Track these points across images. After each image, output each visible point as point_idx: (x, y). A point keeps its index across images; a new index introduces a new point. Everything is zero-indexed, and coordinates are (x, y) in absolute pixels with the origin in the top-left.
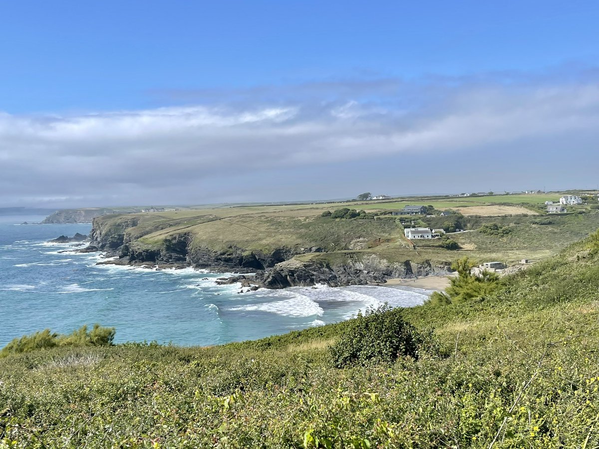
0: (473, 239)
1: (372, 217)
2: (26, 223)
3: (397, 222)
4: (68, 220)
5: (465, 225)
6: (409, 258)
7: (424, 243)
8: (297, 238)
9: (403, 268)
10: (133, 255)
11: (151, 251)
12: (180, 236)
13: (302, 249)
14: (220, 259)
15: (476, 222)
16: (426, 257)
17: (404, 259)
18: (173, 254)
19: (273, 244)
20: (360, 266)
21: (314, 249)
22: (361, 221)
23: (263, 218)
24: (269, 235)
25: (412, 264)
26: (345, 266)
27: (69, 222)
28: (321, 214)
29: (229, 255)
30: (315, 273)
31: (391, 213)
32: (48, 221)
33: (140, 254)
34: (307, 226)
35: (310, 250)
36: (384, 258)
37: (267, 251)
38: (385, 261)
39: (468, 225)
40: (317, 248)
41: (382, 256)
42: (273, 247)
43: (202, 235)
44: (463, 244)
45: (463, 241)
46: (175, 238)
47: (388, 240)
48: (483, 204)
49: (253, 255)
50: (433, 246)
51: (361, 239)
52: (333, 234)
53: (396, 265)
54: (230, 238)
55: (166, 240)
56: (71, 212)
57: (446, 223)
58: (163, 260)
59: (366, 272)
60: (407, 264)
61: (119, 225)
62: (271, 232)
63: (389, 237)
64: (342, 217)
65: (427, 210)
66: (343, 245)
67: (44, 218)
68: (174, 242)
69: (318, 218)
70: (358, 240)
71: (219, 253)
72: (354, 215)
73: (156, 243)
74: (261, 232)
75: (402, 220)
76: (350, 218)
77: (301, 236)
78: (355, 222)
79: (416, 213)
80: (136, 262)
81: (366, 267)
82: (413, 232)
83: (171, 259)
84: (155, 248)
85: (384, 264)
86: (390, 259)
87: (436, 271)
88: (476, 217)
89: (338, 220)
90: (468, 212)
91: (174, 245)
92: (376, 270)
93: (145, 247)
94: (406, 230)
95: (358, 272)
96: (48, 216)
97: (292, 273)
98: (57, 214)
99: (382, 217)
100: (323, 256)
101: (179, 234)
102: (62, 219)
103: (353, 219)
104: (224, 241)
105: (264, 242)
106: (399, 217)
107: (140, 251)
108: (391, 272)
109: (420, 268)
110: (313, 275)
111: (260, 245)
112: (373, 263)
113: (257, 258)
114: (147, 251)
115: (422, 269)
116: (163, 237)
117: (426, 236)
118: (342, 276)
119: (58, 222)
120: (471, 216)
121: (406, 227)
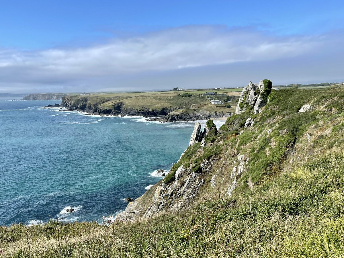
0: (234, 104)
1: (196, 96)
2: (14, 100)
3: (207, 98)
4: (34, 98)
5: (230, 99)
6: (216, 111)
7: (219, 106)
8: (170, 104)
9: (215, 114)
10: (100, 111)
11: (108, 110)
12: (118, 104)
13: (173, 108)
14: (139, 112)
15: (234, 98)
16: (222, 110)
17: (214, 111)
18: (117, 111)
19: (161, 106)
20: (199, 114)
21: (177, 108)
22: (193, 98)
23: (151, 97)
24: (158, 103)
25: (217, 113)
26: (194, 114)
27: (35, 100)
28: (176, 95)
29: (143, 111)
30: (185, 116)
31: (202, 95)
32: (25, 99)
33: (104, 111)
34: (172, 100)
35: (176, 108)
36: (207, 111)
37: (159, 109)
38: (208, 112)
39: (231, 99)
40: (178, 108)
41: (207, 110)
42: (161, 108)
43: (128, 103)
44: (232, 106)
45: (231, 105)
46: (116, 105)
47: (205, 105)
48: (232, 92)
49: (153, 111)
50: (222, 106)
51: (195, 104)
52: (184, 103)
53: (212, 113)
54: (141, 104)
55: (113, 105)
56: (35, 95)
57: (224, 98)
58: (113, 113)
59: (202, 116)
60: (216, 113)
61: (79, 100)
62: (158, 102)
63: (205, 104)
64: (185, 96)
65: (215, 94)
66: (188, 106)
67: (22, 98)
68: (116, 106)
69: (175, 97)
70: (194, 105)
71: (139, 110)
72: (190, 96)
73: (109, 106)
74: (154, 102)
75: (208, 97)
76: (188, 97)
77: (171, 104)
78: (191, 98)
79: (211, 95)
80: (102, 114)
81: (201, 114)
82: (214, 102)
83: (116, 112)
84: (109, 109)
85: (208, 113)
86: (210, 111)
87: (226, 115)
88: (233, 96)
89: (184, 97)
90: (230, 94)
91: (116, 107)
92: (205, 115)
93: (105, 108)
94: (211, 101)
95: (199, 116)
96: (25, 97)
97: (177, 116)
98: (29, 96)
99: (200, 96)
100: (185, 110)
101: (118, 103)
102: (31, 98)
103: (189, 97)
104: (139, 106)
105: (157, 106)
106: (207, 96)
107: (104, 109)
108: (211, 115)
109: (220, 114)
110: (184, 117)
111: (156, 107)
112: (204, 113)
113: (155, 112)
114: (106, 110)
115: (221, 114)
116: (111, 104)
117: (219, 103)
118: (193, 117)
119: (30, 99)
120: (232, 96)
121: (210, 100)
